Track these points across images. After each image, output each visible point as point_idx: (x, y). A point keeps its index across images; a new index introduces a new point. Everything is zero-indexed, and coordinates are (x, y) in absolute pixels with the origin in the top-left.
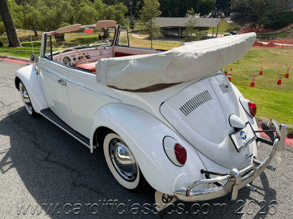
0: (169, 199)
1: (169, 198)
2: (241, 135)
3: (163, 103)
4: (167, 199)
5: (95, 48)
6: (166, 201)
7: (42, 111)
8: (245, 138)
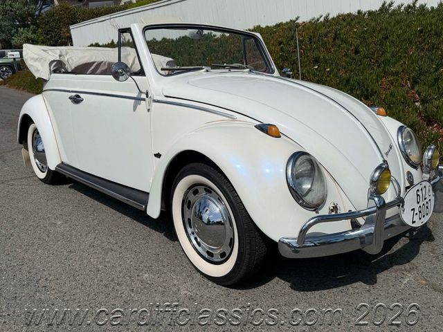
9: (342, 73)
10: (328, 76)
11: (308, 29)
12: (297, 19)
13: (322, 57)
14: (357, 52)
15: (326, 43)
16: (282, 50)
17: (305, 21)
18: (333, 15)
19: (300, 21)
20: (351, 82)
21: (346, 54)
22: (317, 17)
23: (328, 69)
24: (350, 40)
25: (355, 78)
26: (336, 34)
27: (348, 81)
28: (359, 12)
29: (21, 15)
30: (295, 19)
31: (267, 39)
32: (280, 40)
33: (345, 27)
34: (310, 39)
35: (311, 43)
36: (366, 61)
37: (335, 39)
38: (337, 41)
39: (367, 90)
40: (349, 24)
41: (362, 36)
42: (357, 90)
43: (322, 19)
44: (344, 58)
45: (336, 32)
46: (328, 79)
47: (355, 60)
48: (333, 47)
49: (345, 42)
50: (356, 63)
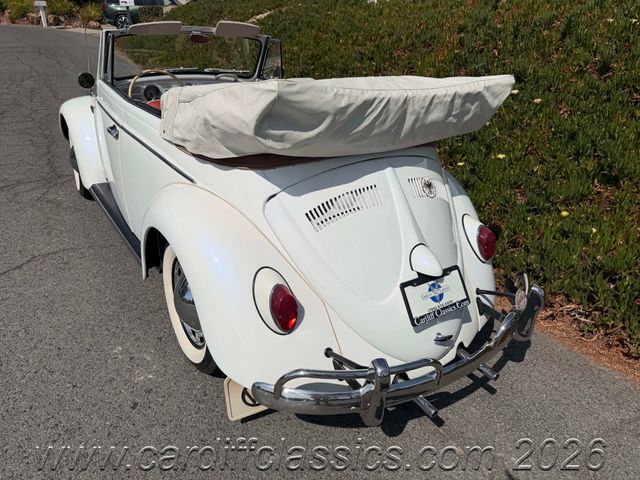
2: (430, 290)
3: (274, 195)
5: (213, 77)
6: (252, 403)
7: (93, 187)
8: (438, 299)
9: (564, 112)
10: (535, 114)
13: (530, 71)
14: (604, 69)
15: (544, 40)
16: (461, 43)
20: (580, 137)
21: (581, 72)
23: (538, 101)
24: (595, 41)
26: (568, 26)
27: (573, 136)
31: (443, 17)
32: (461, 22)
34: (516, 29)
35: (516, 37)
36: (621, 95)
37: (564, 35)
38: (567, 40)
39: (610, 167)
41: (624, 36)
42: (589, 157)
46: (534, 121)
47: (597, 89)
48: (557, 50)
49: (585, 45)
50: (598, 96)
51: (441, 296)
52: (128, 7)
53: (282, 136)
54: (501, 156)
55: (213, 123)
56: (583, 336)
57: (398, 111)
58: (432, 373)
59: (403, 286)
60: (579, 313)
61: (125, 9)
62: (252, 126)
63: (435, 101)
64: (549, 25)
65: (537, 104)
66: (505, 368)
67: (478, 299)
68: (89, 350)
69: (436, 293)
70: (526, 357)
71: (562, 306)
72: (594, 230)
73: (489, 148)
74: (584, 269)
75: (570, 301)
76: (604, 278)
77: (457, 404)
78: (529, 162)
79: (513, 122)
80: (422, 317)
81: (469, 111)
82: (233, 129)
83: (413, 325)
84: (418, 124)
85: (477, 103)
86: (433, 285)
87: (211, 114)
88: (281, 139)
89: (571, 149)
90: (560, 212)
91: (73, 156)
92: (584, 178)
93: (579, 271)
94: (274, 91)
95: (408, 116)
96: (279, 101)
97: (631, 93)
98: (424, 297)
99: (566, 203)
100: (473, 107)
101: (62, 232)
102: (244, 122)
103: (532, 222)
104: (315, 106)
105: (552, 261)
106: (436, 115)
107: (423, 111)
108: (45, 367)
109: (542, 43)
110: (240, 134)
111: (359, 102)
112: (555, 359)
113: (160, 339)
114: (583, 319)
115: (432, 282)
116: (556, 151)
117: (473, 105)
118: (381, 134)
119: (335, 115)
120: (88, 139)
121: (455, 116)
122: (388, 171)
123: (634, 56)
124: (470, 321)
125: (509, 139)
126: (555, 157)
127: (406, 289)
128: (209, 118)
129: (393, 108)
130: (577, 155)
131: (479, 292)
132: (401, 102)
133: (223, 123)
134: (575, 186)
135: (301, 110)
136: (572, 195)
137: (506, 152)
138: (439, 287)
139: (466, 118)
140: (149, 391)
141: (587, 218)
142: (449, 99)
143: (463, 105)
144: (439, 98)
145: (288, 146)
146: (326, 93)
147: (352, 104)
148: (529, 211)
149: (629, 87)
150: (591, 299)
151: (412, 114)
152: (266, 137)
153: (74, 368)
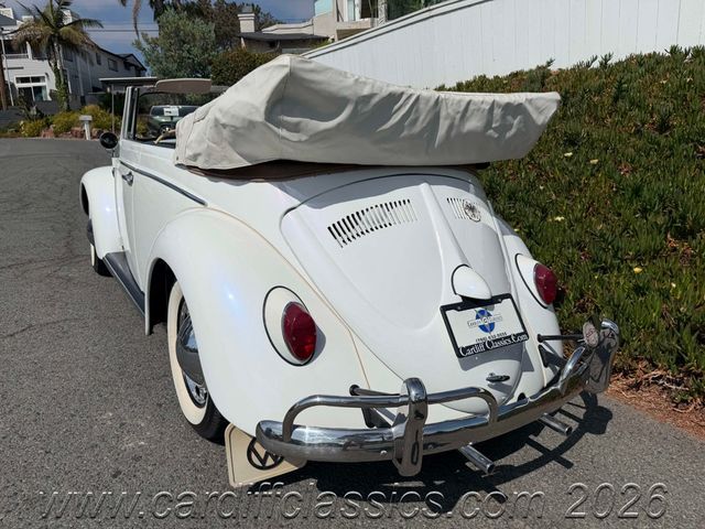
0: (270, 461)
1: (270, 457)
2: (478, 317)
3: (294, 208)
4: (262, 457)
6: (260, 465)
7: (107, 256)
8: (488, 328)
9: (624, 170)
10: (592, 175)
11: (566, 80)
12: (549, 64)
13: (584, 134)
14: (663, 127)
15: (595, 105)
17: (564, 68)
18: (619, 56)
19: (554, 68)
20: (645, 193)
21: (638, 131)
22: (586, 59)
23: (595, 161)
24: (651, 102)
25: (655, 185)
26: (619, 89)
27: (637, 191)
28: (674, 50)
29: (200, 64)
30: (545, 64)
33: (642, 76)
36: (685, 148)
37: (616, 99)
38: (620, 103)
39: (683, 218)
40: (651, 70)
41: (680, 96)
42: (658, 213)
43: (596, 65)
44: (632, 139)
45: (621, 84)
46: (592, 181)
47: (659, 145)
48: (610, 115)
49: (639, 107)
50: (660, 151)
51: (492, 326)
52: (172, 117)
53: (298, 124)
54: (559, 219)
55: (223, 121)
56: (676, 407)
57: (429, 111)
58: (484, 414)
59: (444, 309)
60: (669, 381)
61: (169, 120)
62: (263, 109)
63: (472, 107)
64: (599, 92)
65: (594, 165)
66: (582, 441)
67: (540, 347)
68: (72, 416)
69: (485, 321)
70: (608, 430)
71: (646, 373)
72: (674, 285)
73: (544, 211)
74: (667, 329)
75: (655, 367)
76: (693, 334)
77: (524, 478)
78: (591, 221)
79: (570, 183)
80: (470, 347)
81: (511, 125)
82: (244, 120)
83: (459, 356)
84: (453, 133)
85: (519, 117)
86: (481, 312)
87: (221, 111)
88: (295, 128)
89: (637, 205)
90: (631, 268)
91: (90, 229)
92: (655, 233)
93: (662, 330)
94: (286, 66)
95: (441, 121)
96: (291, 78)
97: (696, 148)
98: (471, 325)
99: (638, 259)
100: (516, 122)
101: (67, 304)
102: (253, 106)
103: (600, 281)
104: (333, 89)
105: (627, 320)
106: (473, 124)
107: (458, 116)
108: (16, 432)
109: (592, 108)
110: (252, 124)
111: (384, 93)
112: (645, 431)
113: (160, 405)
114: (674, 387)
115: (480, 309)
116: (620, 207)
117: (515, 119)
118: (412, 137)
119: (357, 103)
120: (108, 210)
121: (495, 129)
122: (424, 187)
123: (693, 111)
124: (533, 370)
125: (566, 202)
126: (619, 215)
127: (447, 312)
128: (219, 116)
129: (424, 109)
130: (644, 211)
131: (541, 339)
132: (432, 102)
133: (233, 116)
134: (644, 241)
135: (317, 93)
136: (642, 250)
137: (565, 214)
138: (489, 315)
139: (509, 134)
140: (137, 459)
141: (664, 274)
142: (488, 107)
143: (503, 117)
144: (475, 104)
145: (304, 138)
146: (346, 77)
147: (376, 94)
148: (596, 270)
149: (692, 141)
150: (680, 361)
151: (446, 118)
152: (280, 124)
153: (51, 433)
